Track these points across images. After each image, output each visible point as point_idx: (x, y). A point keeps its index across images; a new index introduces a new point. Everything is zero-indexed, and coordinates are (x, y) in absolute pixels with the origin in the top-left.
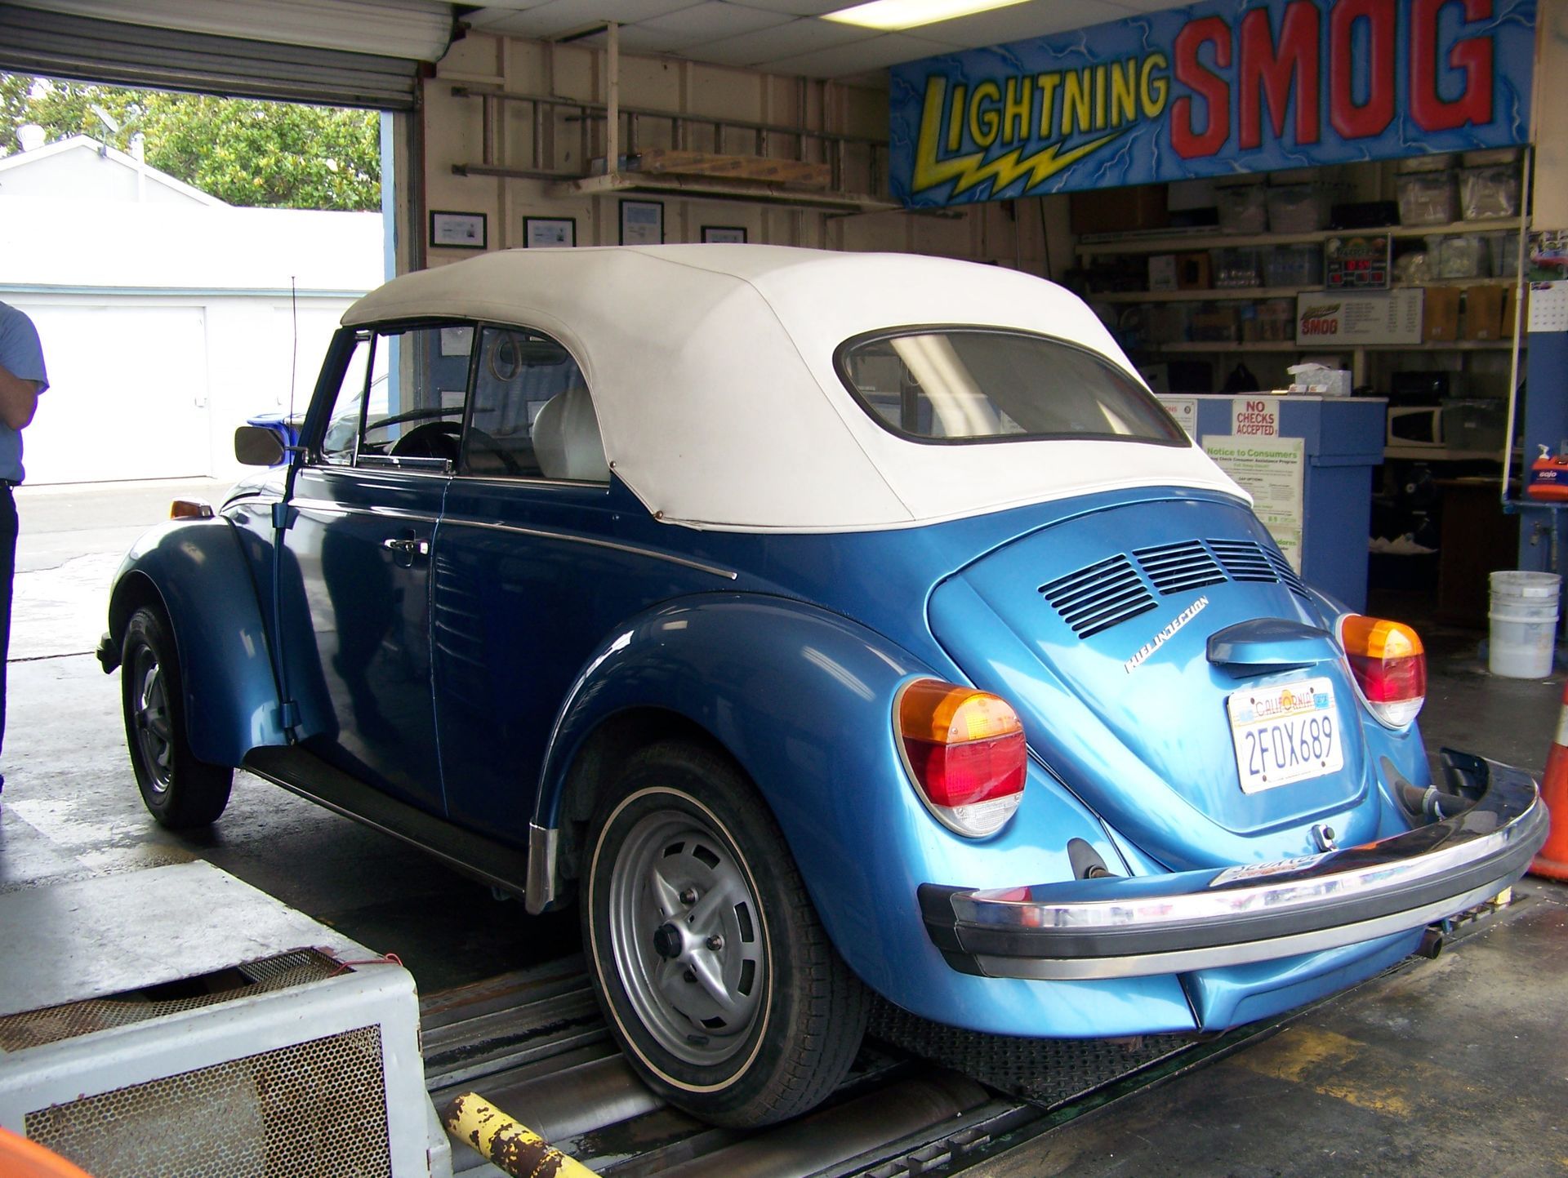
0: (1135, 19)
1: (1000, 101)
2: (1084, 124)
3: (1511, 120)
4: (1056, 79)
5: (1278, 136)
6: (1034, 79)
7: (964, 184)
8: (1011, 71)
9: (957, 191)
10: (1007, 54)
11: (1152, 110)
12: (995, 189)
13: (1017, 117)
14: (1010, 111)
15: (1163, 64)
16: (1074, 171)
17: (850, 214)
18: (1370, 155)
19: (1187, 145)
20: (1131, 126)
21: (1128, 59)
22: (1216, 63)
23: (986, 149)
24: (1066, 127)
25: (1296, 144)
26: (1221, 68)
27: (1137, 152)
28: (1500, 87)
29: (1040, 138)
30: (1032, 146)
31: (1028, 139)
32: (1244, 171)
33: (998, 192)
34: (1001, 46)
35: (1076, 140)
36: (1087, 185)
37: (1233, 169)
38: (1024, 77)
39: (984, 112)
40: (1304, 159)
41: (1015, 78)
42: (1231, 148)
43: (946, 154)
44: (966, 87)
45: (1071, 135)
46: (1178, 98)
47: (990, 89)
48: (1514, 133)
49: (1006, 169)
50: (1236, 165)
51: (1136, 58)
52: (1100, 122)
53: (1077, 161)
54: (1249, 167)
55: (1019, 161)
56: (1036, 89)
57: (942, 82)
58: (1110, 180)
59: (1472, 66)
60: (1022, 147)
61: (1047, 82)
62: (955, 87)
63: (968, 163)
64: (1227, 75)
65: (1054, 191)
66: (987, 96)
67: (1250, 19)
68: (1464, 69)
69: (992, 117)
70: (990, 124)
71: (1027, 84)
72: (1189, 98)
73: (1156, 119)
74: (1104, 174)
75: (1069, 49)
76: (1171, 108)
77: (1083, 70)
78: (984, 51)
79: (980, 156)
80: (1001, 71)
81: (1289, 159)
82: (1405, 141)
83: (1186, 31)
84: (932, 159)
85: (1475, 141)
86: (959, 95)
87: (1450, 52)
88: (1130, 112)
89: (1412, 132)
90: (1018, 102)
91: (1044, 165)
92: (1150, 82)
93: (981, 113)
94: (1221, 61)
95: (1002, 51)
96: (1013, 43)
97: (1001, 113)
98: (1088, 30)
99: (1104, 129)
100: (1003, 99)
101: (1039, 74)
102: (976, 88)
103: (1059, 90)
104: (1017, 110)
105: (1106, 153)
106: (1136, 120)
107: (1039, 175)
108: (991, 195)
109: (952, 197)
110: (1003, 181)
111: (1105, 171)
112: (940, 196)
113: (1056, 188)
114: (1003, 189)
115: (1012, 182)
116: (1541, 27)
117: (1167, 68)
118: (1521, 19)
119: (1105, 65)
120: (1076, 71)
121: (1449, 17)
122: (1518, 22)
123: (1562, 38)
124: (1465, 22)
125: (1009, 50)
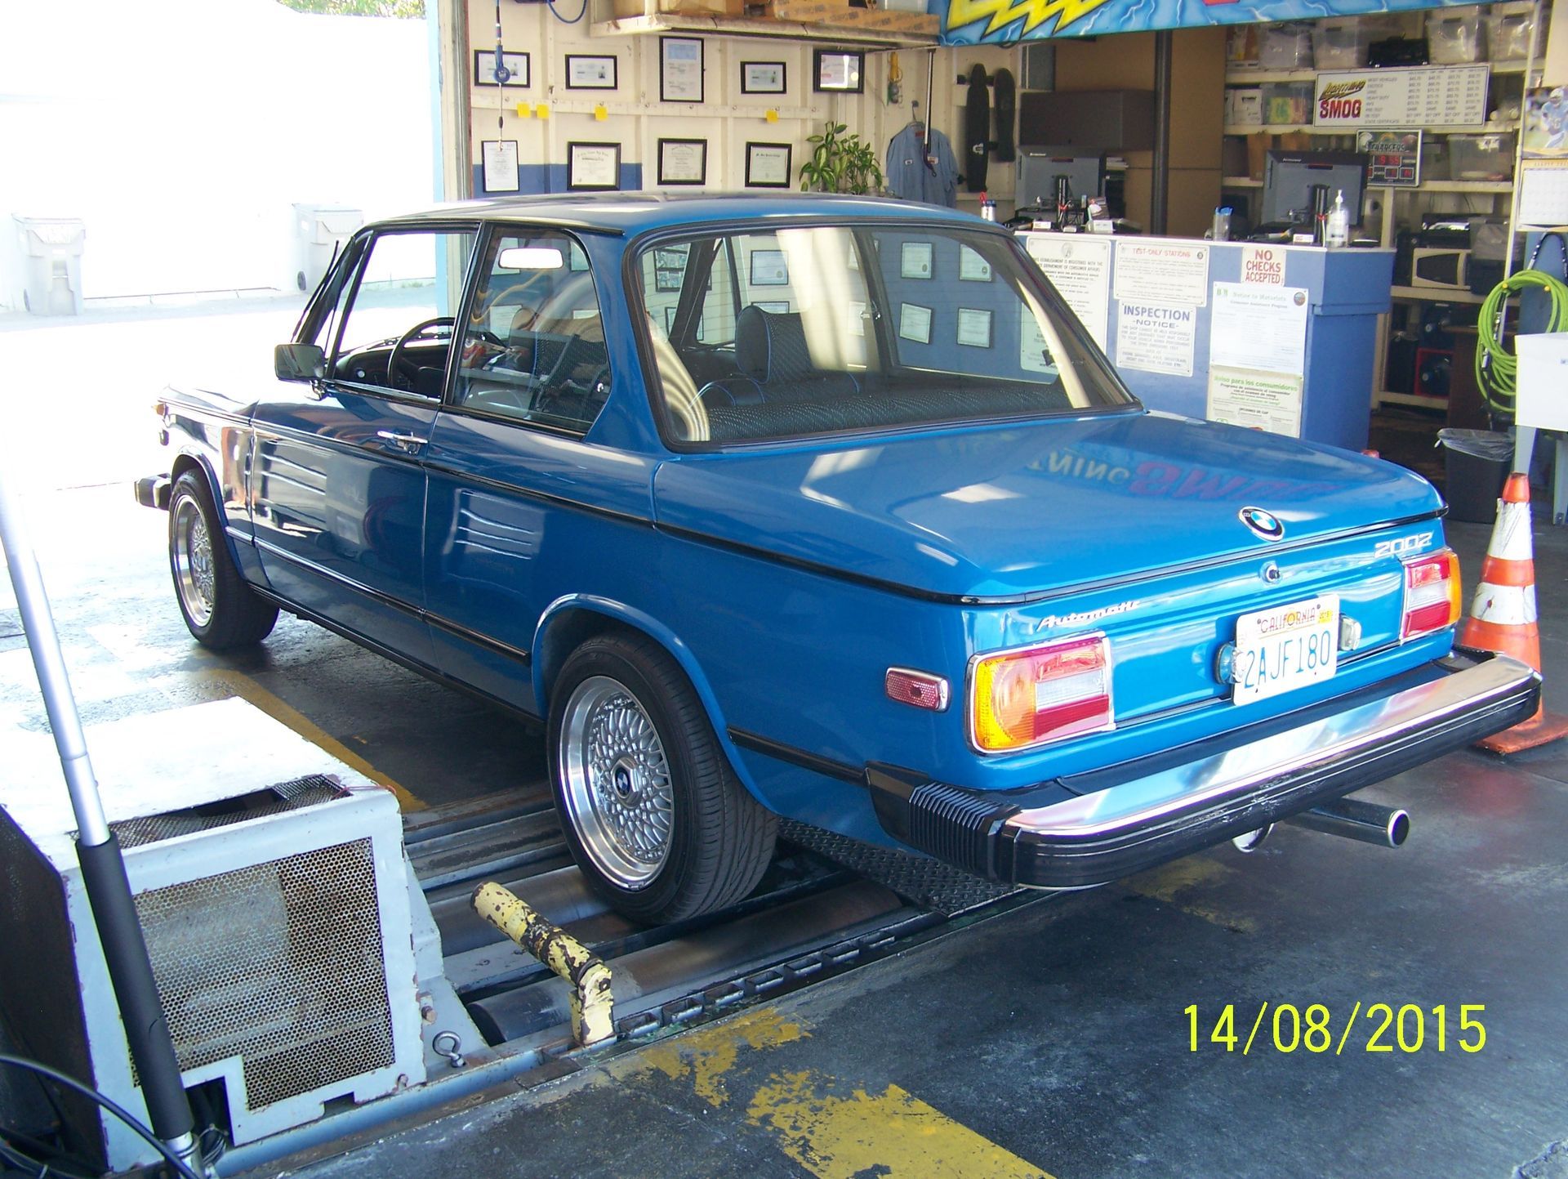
7: (996, 23)
9: (989, 30)
12: (1025, 30)
16: (1102, 12)
18: (1388, 6)
32: (1265, 19)
33: (1028, 32)
36: (1113, 28)
37: (1254, 17)
40: (1322, 7)
50: (1257, 13)
53: (1104, 3)
54: (1270, 16)
55: (1048, 3)
58: (1136, 24)
65: (1082, 33)
74: (1130, 18)
81: (1309, 8)
91: (1074, 6)
107: (1067, 18)
108: (1021, 35)
109: (983, 36)
110: (1033, 21)
111: (1131, 15)
112: (973, 34)
113: (1083, 30)
114: (1033, 29)
115: (1042, 23)
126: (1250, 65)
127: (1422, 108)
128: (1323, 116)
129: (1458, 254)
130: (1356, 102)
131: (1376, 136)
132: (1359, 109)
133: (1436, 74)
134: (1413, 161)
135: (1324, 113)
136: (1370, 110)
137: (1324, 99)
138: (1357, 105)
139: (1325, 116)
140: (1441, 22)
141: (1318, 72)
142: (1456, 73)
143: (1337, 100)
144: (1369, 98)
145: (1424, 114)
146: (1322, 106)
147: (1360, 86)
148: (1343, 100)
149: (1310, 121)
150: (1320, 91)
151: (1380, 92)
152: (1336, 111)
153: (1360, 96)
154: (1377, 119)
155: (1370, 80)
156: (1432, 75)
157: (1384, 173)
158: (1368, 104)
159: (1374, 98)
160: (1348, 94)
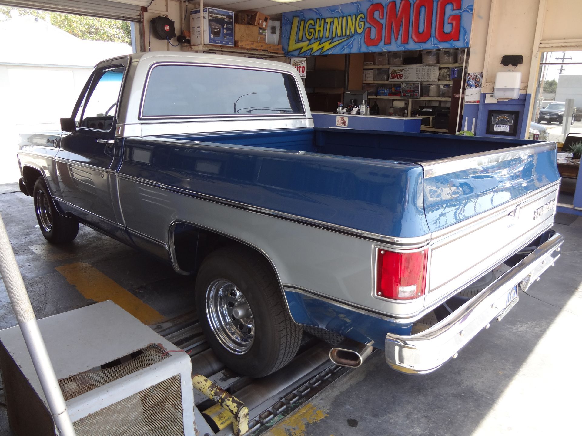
0: (356, 3)
1: (314, 26)
2: (339, 34)
3: (465, 40)
4: (331, 20)
5: (396, 40)
6: (325, 19)
7: (303, 50)
8: (318, 17)
9: (301, 52)
10: (317, 11)
11: (359, 31)
12: (312, 52)
13: (319, 31)
14: (317, 29)
15: (363, 17)
16: (335, 48)
17: (269, 57)
18: (423, 48)
19: (369, 42)
20: (353, 35)
21: (353, 15)
22: (379, 18)
23: (310, 40)
24: (334, 35)
25: (401, 44)
26: (381, 19)
27: (355, 43)
28: (462, 30)
29: (326, 38)
30: (323, 40)
31: (322, 38)
32: (386, 51)
33: (313, 53)
34: (316, 9)
35: (337, 39)
36: (339, 52)
37: (382, 50)
38: (322, 19)
39: (310, 29)
40: (403, 48)
41: (319, 19)
42: (382, 43)
43: (299, 41)
44: (304, 20)
45: (335, 37)
46: (368, 28)
47: (312, 22)
48: (465, 44)
49: (316, 46)
50: (383, 49)
51: (355, 15)
52: (344, 34)
53: (336, 45)
54: (387, 50)
55: (319, 45)
56: (325, 22)
57: (298, 19)
58: (346, 51)
59: (454, 23)
60: (320, 40)
61: (329, 21)
62: (302, 20)
63: (304, 44)
64: (383, 22)
66: (311, 24)
67: (390, 5)
68: (452, 23)
69: (312, 30)
70: (311, 33)
71: (323, 20)
72: (371, 28)
73: (360, 34)
74: (344, 49)
75: (336, 11)
76: (365, 31)
77: (340, 17)
78: (310, 9)
79: (308, 42)
80: (315, 16)
81: (399, 48)
82: (433, 45)
83: (371, 7)
84: (294, 42)
85: (454, 46)
86: (302, 23)
87: (448, 18)
88: (353, 32)
89: (436, 42)
90: (320, 26)
91: (327, 46)
92: (359, 22)
93: (309, 29)
94: (381, 17)
95: (316, 10)
96: (319, 8)
97: (314, 29)
98: (342, 5)
99: (345, 36)
100: (315, 25)
101: (327, 18)
102: (308, 21)
103: (332, 23)
104: (320, 29)
105: (345, 43)
106: (354, 34)
107: (325, 49)
108: (311, 54)
109: (299, 54)
110: (314, 50)
111: (344, 48)
112: (296, 53)
113: (330, 53)
114: (314, 52)
115: (317, 51)
116: (474, 13)
117: (364, 18)
118: (469, 10)
119: (346, 16)
120: (338, 18)
121: (449, 8)
122: (468, 11)
123: (480, 17)
124: (453, 10)
125: (317, 10)
126: (370, 63)
127: (420, 77)
128: (391, 79)
129: (430, 118)
130: (401, 75)
131: (407, 84)
132: (402, 77)
133: (424, 67)
134: (418, 91)
135: (392, 78)
136: (405, 77)
137: (392, 74)
138: (401, 76)
139: (392, 79)
140: (426, 52)
141: (391, 66)
142: (430, 67)
143: (395, 74)
144: (405, 74)
145: (421, 78)
146: (391, 76)
147: (402, 70)
148: (397, 74)
149: (388, 79)
150: (391, 71)
151: (408, 72)
152: (395, 77)
153: (403, 73)
154: (407, 80)
155: (405, 69)
156: (423, 67)
157: (409, 95)
158: (405, 75)
159: (406, 74)
160: (399, 72)
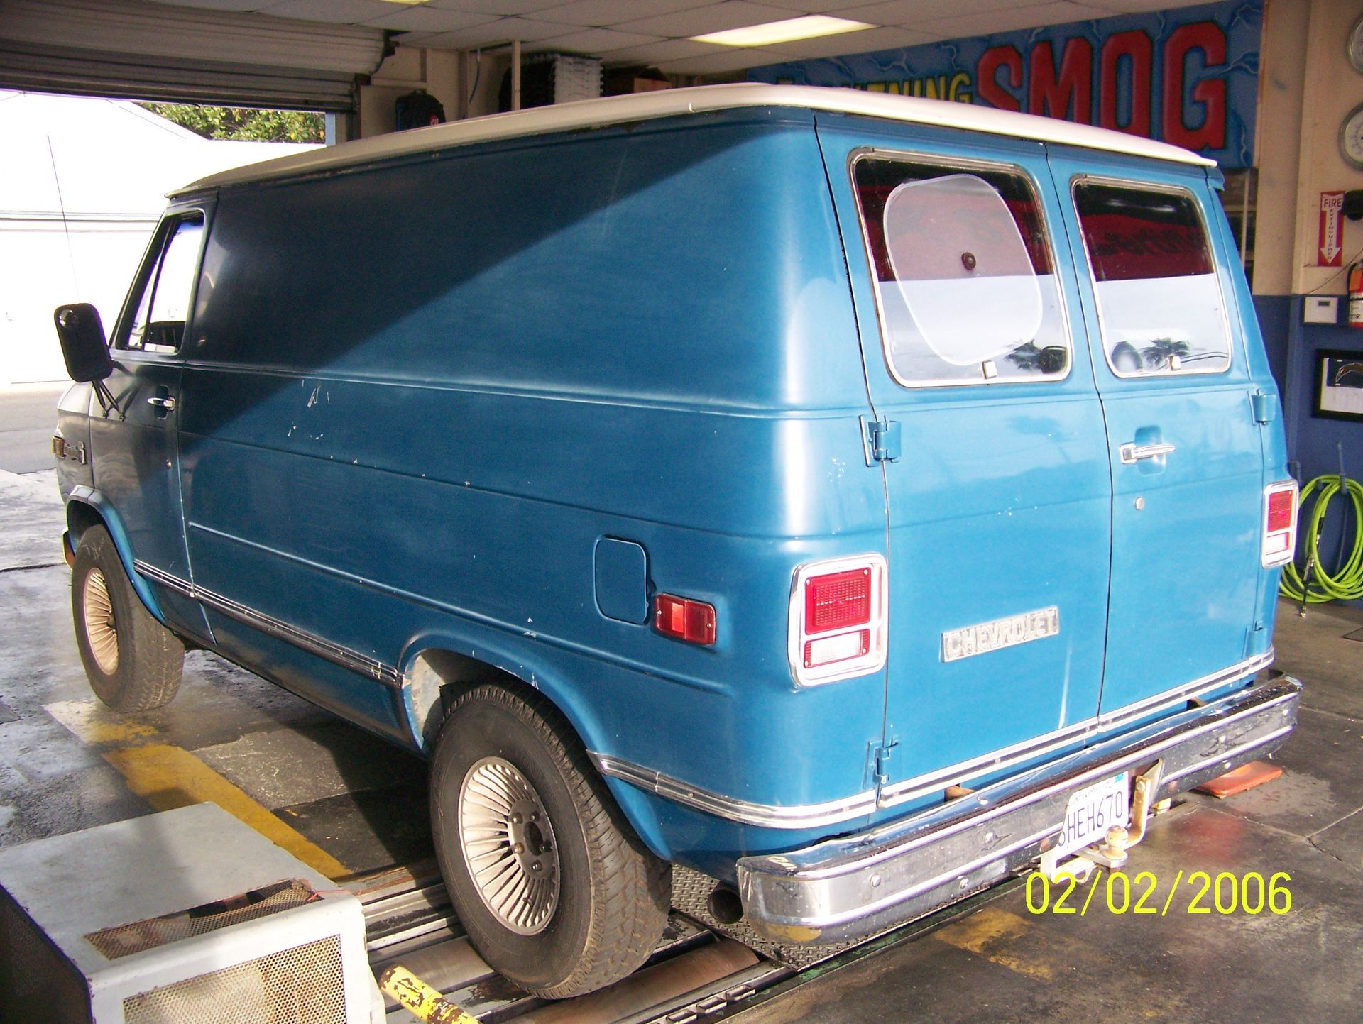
0: (946, 44)
3: (1240, 148)
4: (881, 88)
8: (846, 79)
10: (843, 65)
15: (967, 81)
21: (940, 76)
22: (1009, 83)
26: (1013, 88)
28: (1232, 123)
34: (839, 58)
38: (856, 85)
48: (1242, 158)
51: (945, 76)
59: (1210, 102)
64: (1018, 94)
67: (1037, 51)
68: (1204, 103)
75: (892, 65)
77: (904, 81)
78: (825, 60)
80: (837, 79)
83: (987, 56)
87: (1194, 88)
92: (957, 95)
94: (1014, 83)
95: (839, 63)
96: (848, 57)
98: (908, 49)
101: (868, 83)
116: (1263, 73)
117: (971, 85)
118: (1248, 67)
119: (921, 79)
120: (898, 83)
121: (1193, 60)
122: (1246, 71)
123: (1280, 85)
124: (1205, 65)
125: (843, 62)
